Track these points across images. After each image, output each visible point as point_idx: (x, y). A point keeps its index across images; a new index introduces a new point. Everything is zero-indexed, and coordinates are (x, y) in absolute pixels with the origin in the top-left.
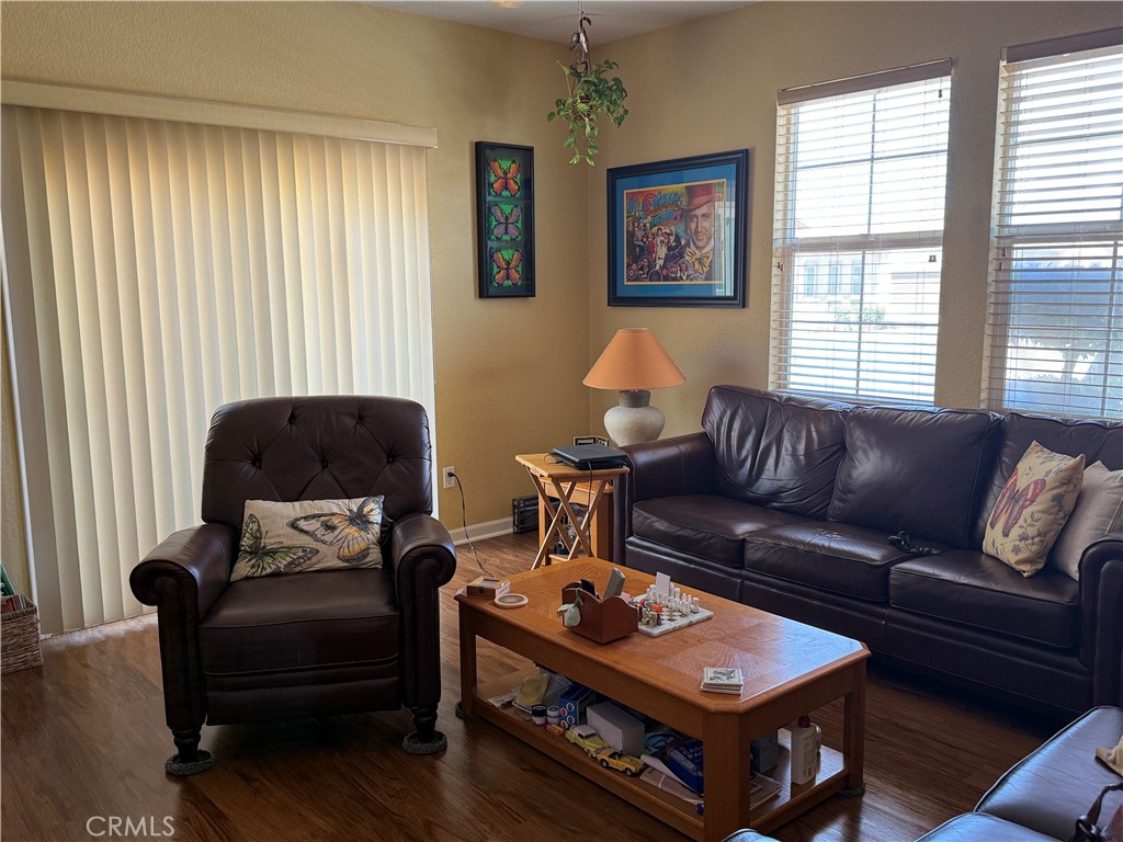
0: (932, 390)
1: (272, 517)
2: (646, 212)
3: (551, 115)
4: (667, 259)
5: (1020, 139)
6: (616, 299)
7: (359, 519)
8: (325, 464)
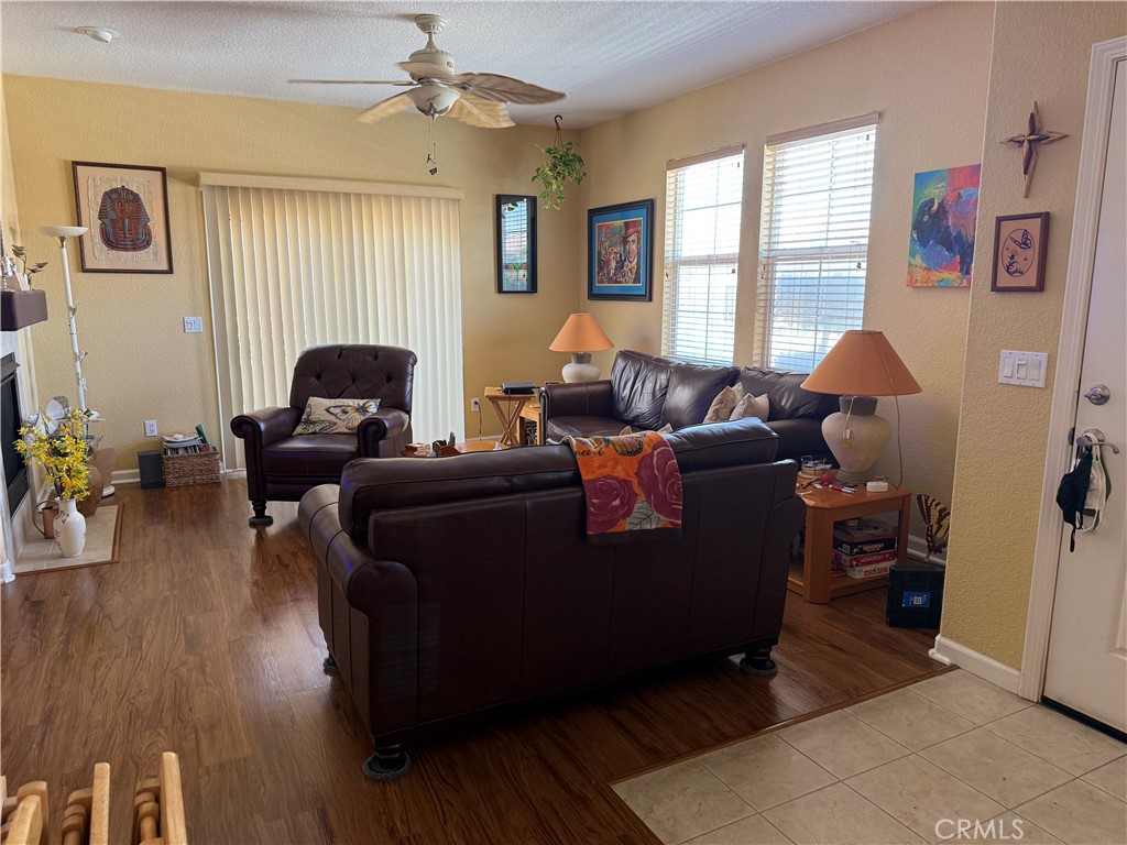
0: (731, 355)
1: (318, 405)
2: (607, 238)
3: (534, 178)
4: (616, 270)
5: (783, 194)
6: (593, 296)
7: (363, 410)
8: (354, 381)
